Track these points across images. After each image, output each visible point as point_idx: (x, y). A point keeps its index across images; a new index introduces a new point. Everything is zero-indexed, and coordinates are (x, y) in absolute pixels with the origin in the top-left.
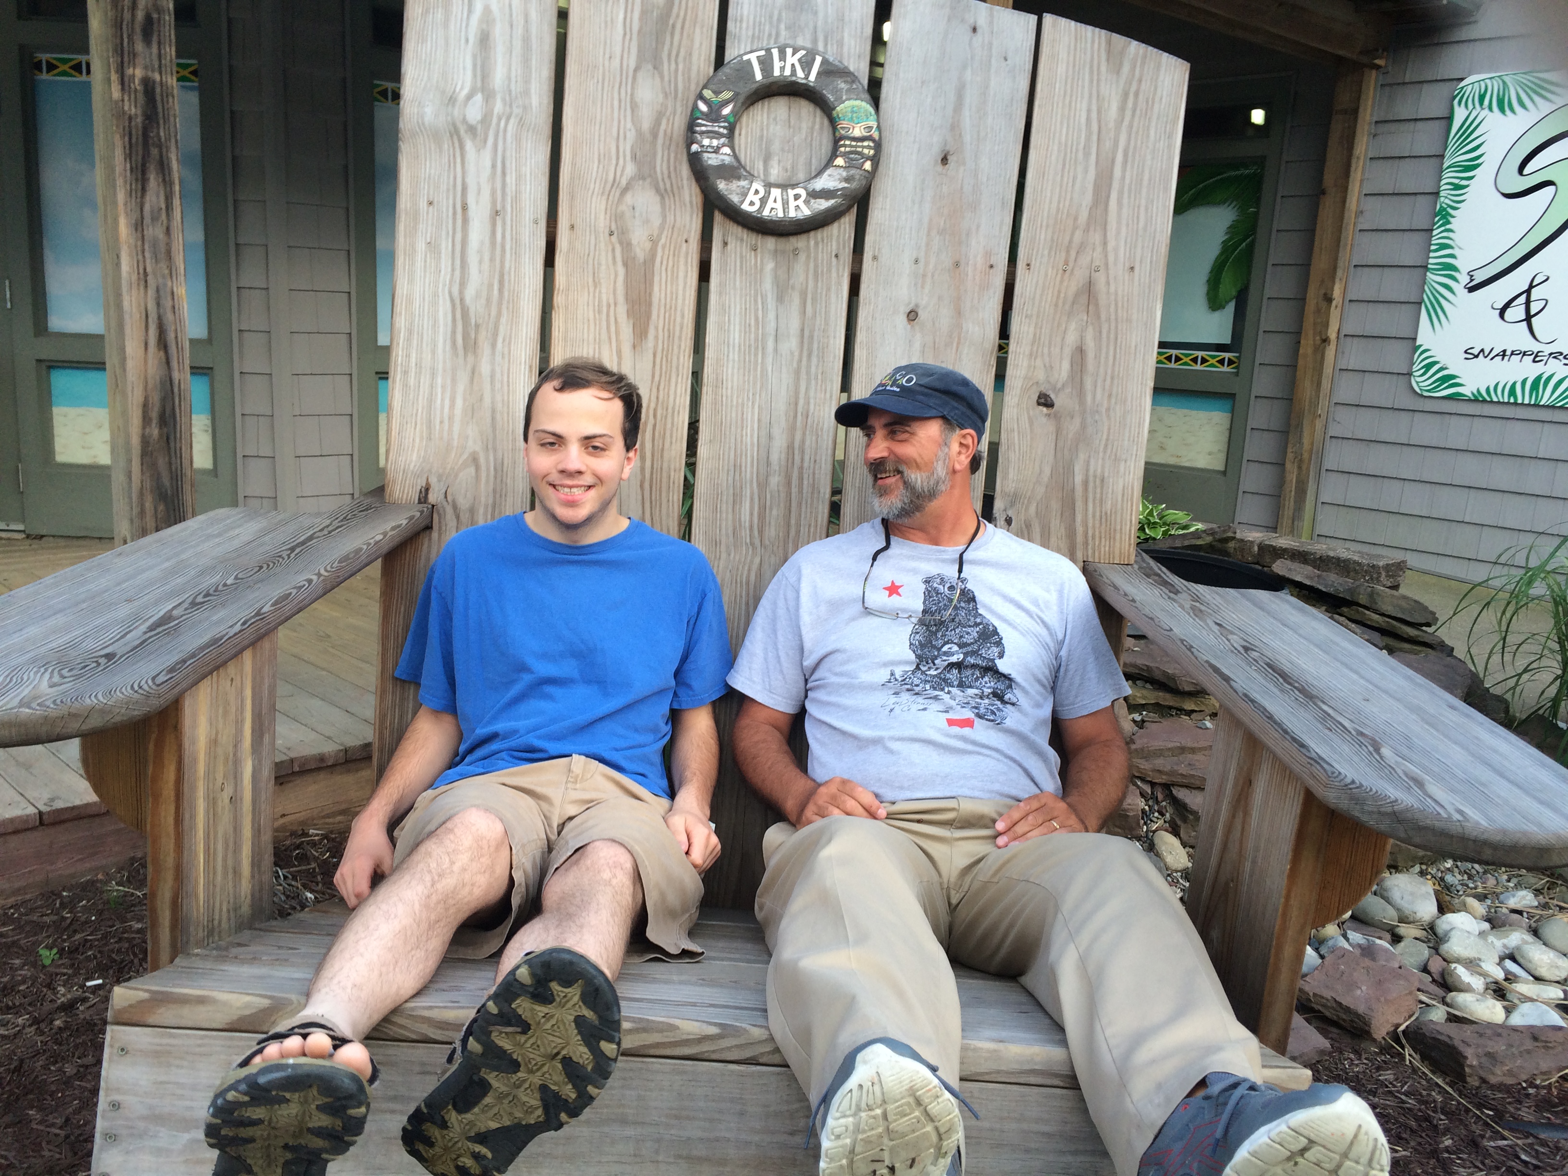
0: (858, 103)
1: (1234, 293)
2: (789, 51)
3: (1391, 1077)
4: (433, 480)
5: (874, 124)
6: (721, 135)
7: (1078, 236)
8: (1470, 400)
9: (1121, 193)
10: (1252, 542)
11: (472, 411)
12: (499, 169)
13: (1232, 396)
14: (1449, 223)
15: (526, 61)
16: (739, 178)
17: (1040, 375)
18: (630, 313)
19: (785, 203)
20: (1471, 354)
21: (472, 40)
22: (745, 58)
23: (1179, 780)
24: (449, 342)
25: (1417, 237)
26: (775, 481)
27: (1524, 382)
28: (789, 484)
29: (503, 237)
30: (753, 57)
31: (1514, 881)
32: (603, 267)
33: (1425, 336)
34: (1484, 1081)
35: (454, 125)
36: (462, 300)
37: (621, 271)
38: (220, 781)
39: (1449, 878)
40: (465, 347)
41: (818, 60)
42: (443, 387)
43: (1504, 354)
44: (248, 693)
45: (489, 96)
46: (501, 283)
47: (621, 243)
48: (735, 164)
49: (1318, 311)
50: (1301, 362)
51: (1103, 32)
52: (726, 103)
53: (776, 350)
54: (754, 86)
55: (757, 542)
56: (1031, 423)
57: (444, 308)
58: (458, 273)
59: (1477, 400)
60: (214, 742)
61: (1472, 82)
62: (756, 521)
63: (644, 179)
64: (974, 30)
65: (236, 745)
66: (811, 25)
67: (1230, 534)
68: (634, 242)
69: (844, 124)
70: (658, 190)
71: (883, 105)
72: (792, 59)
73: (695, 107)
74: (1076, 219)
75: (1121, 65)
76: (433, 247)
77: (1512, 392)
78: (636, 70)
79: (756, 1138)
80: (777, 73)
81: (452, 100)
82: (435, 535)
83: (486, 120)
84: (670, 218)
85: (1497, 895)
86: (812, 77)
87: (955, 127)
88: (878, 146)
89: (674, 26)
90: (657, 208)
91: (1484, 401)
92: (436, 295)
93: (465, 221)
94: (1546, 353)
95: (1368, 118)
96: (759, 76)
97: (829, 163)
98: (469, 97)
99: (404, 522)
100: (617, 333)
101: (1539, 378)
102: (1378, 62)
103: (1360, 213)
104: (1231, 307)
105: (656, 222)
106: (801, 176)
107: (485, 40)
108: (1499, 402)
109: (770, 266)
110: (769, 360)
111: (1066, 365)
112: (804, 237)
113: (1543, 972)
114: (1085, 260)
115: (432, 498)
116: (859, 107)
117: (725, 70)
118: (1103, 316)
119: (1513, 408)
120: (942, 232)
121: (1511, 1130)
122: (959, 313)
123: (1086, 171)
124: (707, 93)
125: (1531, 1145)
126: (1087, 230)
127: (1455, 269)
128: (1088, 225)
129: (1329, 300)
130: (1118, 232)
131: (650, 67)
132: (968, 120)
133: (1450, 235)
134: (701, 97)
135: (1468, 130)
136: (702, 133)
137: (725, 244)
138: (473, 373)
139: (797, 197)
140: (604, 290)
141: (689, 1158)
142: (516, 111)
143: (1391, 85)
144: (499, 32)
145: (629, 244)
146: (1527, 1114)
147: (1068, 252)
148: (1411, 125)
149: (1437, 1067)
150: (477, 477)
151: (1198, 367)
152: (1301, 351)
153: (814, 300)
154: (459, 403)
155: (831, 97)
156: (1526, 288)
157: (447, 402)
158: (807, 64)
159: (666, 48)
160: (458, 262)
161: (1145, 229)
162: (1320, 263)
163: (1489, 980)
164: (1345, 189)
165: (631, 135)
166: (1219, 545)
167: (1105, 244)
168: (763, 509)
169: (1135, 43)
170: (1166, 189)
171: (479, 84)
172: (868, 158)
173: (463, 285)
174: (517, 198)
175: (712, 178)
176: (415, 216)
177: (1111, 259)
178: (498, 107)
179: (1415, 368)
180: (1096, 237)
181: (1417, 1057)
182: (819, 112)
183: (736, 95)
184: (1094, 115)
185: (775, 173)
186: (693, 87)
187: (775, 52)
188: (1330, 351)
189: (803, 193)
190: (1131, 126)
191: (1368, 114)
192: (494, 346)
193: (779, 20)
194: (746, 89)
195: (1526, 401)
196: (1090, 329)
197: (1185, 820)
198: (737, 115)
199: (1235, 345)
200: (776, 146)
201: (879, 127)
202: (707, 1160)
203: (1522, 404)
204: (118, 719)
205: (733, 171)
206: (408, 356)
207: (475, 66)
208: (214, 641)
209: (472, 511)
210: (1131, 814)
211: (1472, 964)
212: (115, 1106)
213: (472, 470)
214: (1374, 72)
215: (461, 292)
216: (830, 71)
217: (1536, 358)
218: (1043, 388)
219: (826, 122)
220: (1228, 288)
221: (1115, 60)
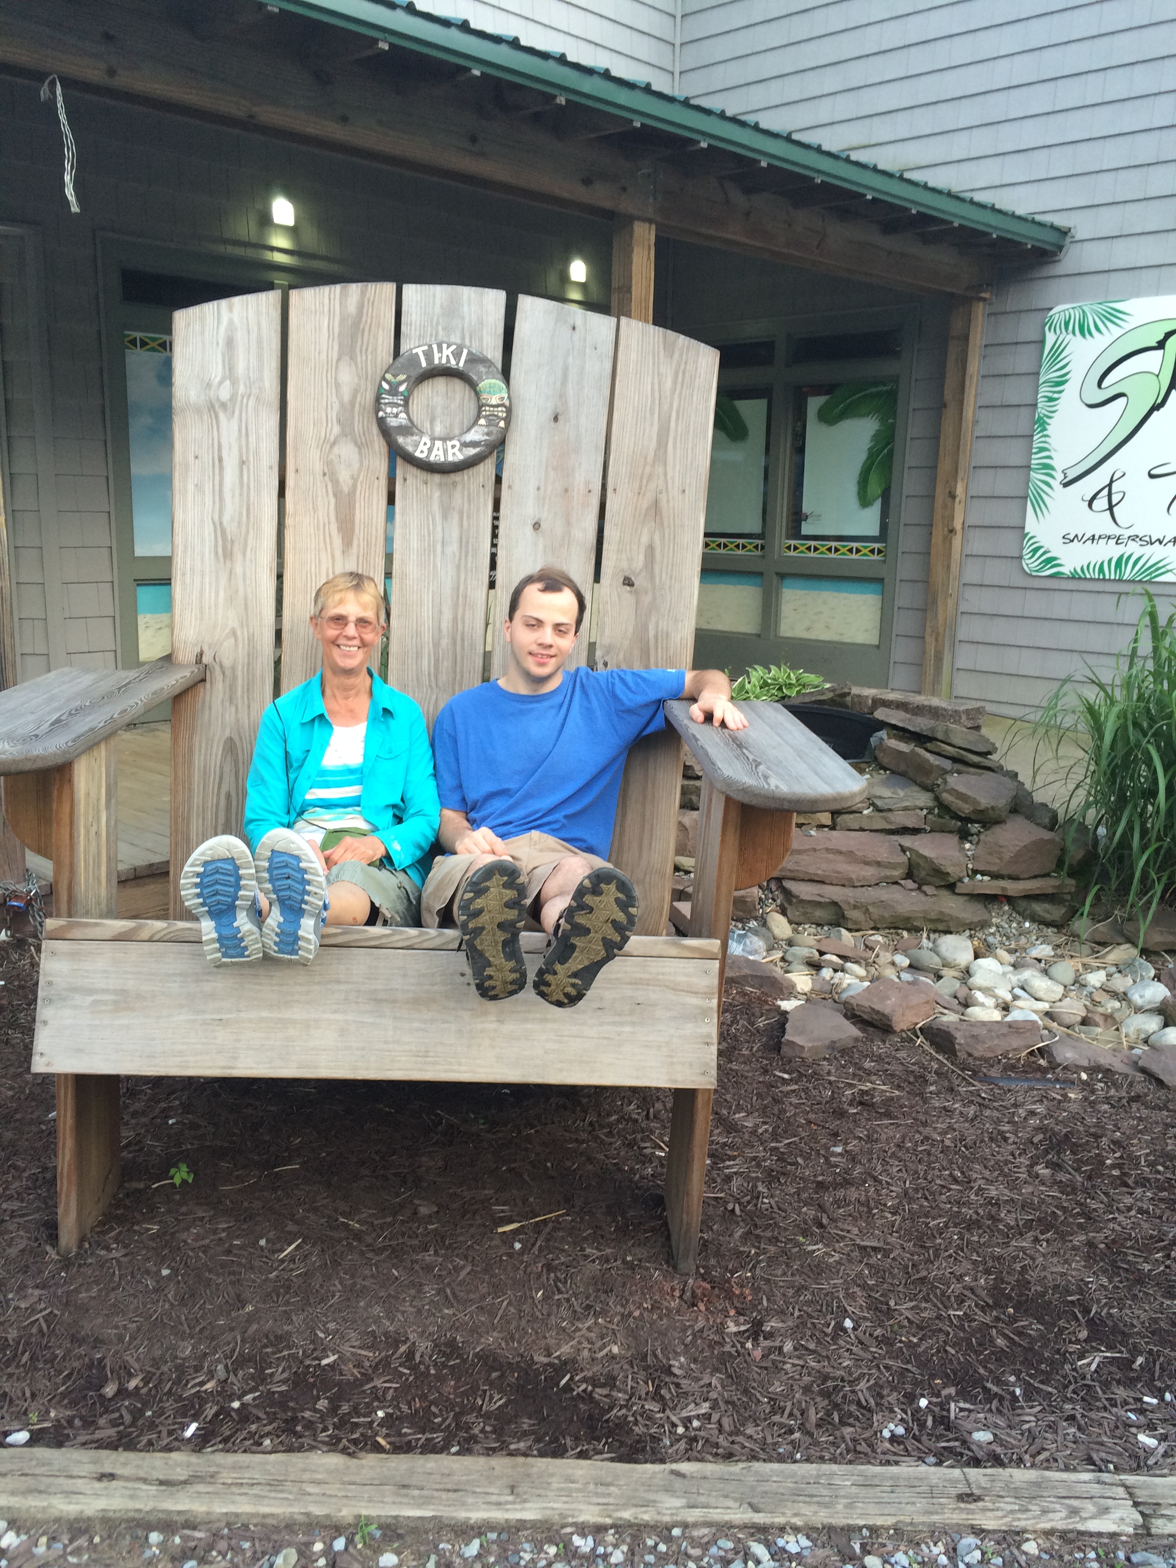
0: (494, 381)
1: (879, 492)
2: (445, 346)
3: (905, 1055)
4: (205, 648)
5: (506, 396)
6: (400, 405)
7: (648, 469)
8: (1068, 578)
9: (675, 439)
10: (867, 697)
11: (231, 600)
12: (244, 433)
13: (880, 580)
14: (1046, 429)
15: (260, 357)
16: (412, 435)
17: (625, 565)
18: (340, 529)
19: (445, 452)
20: (1068, 539)
21: (221, 343)
22: (414, 351)
23: (788, 874)
24: (213, 554)
25: (1022, 442)
26: (445, 642)
27: (1110, 561)
28: (455, 644)
29: (249, 479)
30: (419, 351)
31: (1041, 940)
32: (320, 498)
33: (1031, 525)
34: (970, 1055)
35: (211, 403)
36: (221, 524)
37: (333, 501)
38: (91, 819)
39: (990, 939)
40: (225, 556)
41: (465, 351)
42: (210, 584)
43: (1093, 538)
44: (103, 769)
45: (234, 382)
46: (248, 510)
47: (332, 481)
48: (409, 424)
49: (945, 506)
50: (933, 551)
51: (661, 329)
52: (401, 383)
53: (443, 552)
54: (421, 371)
55: (434, 685)
56: (619, 596)
57: (208, 530)
58: (217, 505)
59: (1074, 577)
60: (88, 795)
61: (1059, 311)
62: (432, 670)
63: (346, 436)
64: (574, 328)
65: (98, 800)
66: (460, 326)
67: (846, 690)
68: (341, 480)
69: (484, 396)
70: (356, 444)
71: (512, 382)
72: (447, 352)
73: (380, 386)
74: (646, 458)
75: (673, 351)
76: (199, 487)
77: (1101, 569)
78: (338, 360)
79: (413, 988)
80: (436, 362)
81: (209, 385)
82: (208, 685)
83: (233, 398)
84: (366, 463)
85: (1025, 949)
86: (461, 364)
87: (562, 395)
88: (509, 410)
89: (363, 330)
90: (357, 456)
91: (1080, 578)
92: (202, 521)
93: (221, 468)
94: (1126, 536)
95: (978, 342)
96: (424, 364)
97: (475, 423)
98: (221, 383)
99: (188, 674)
100: (331, 543)
101: (1122, 556)
102: (983, 295)
103: (976, 422)
104: (878, 504)
105: (356, 466)
106: (457, 432)
107: (230, 343)
108: (1091, 579)
109: (437, 494)
110: (438, 559)
111: (642, 558)
112: (460, 473)
113: (1041, 994)
114: (652, 486)
115: (205, 660)
116: (495, 385)
117: (400, 360)
118: (666, 523)
119: (1102, 583)
120: (554, 469)
121: (980, 1081)
122: (568, 523)
123: (652, 425)
124: (389, 376)
125: (992, 1090)
126: (653, 465)
127: (1053, 468)
128: (654, 462)
129: (953, 496)
130: (674, 466)
131: (348, 358)
132: (571, 392)
133: (1047, 439)
134: (384, 379)
135: (1057, 351)
136: (386, 404)
137: (405, 480)
138: (231, 573)
139: (453, 447)
140: (321, 514)
141: (375, 1000)
142: (254, 391)
143: (995, 314)
144: (240, 337)
145: (337, 481)
146: (994, 1073)
147: (641, 480)
148: (1013, 347)
149: (939, 1049)
150: (236, 645)
151: (854, 556)
152: (933, 541)
153: (468, 517)
154: (222, 594)
155: (475, 378)
156: (1108, 482)
157: (213, 594)
158: (457, 355)
159: (359, 343)
160: (217, 498)
161: (691, 464)
162: (945, 465)
163: (1000, 1001)
164: (961, 403)
165: (336, 406)
166: (838, 699)
167: (666, 475)
168: (437, 661)
169: (682, 337)
170: (705, 437)
171: (227, 373)
172: (502, 419)
173: (221, 512)
174: (257, 452)
175: (393, 434)
176: (186, 466)
177: (670, 485)
178: (242, 389)
179: (1025, 552)
180: (660, 470)
181: (928, 1043)
182: (467, 387)
183: (409, 377)
184: (656, 387)
185: (438, 430)
186: (379, 371)
187: (435, 347)
188: (957, 540)
189: (458, 444)
190: (681, 393)
191: (978, 337)
192: (244, 554)
193: (437, 324)
194: (415, 373)
195: (1113, 577)
196: (657, 533)
197: (790, 903)
198: (410, 391)
199: (883, 537)
200: (439, 411)
201: (509, 398)
202: (386, 1000)
203: (1109, 580)
204: (50, 763)
205: (408, 430)
206: (185, 563)
207: (224, 361)
208: (91, 729)
209: (233, 668)
210: (749, 900)
211: (987, 991)
212: (50, 983)
213: (232, 640)
214: (981, 304)
215: (220, 518)
216: (473, 359)
217: (1118, 540)
218: (627, 574)
219: (473, 394)
220: (875, 488)
221: (669, 349)
